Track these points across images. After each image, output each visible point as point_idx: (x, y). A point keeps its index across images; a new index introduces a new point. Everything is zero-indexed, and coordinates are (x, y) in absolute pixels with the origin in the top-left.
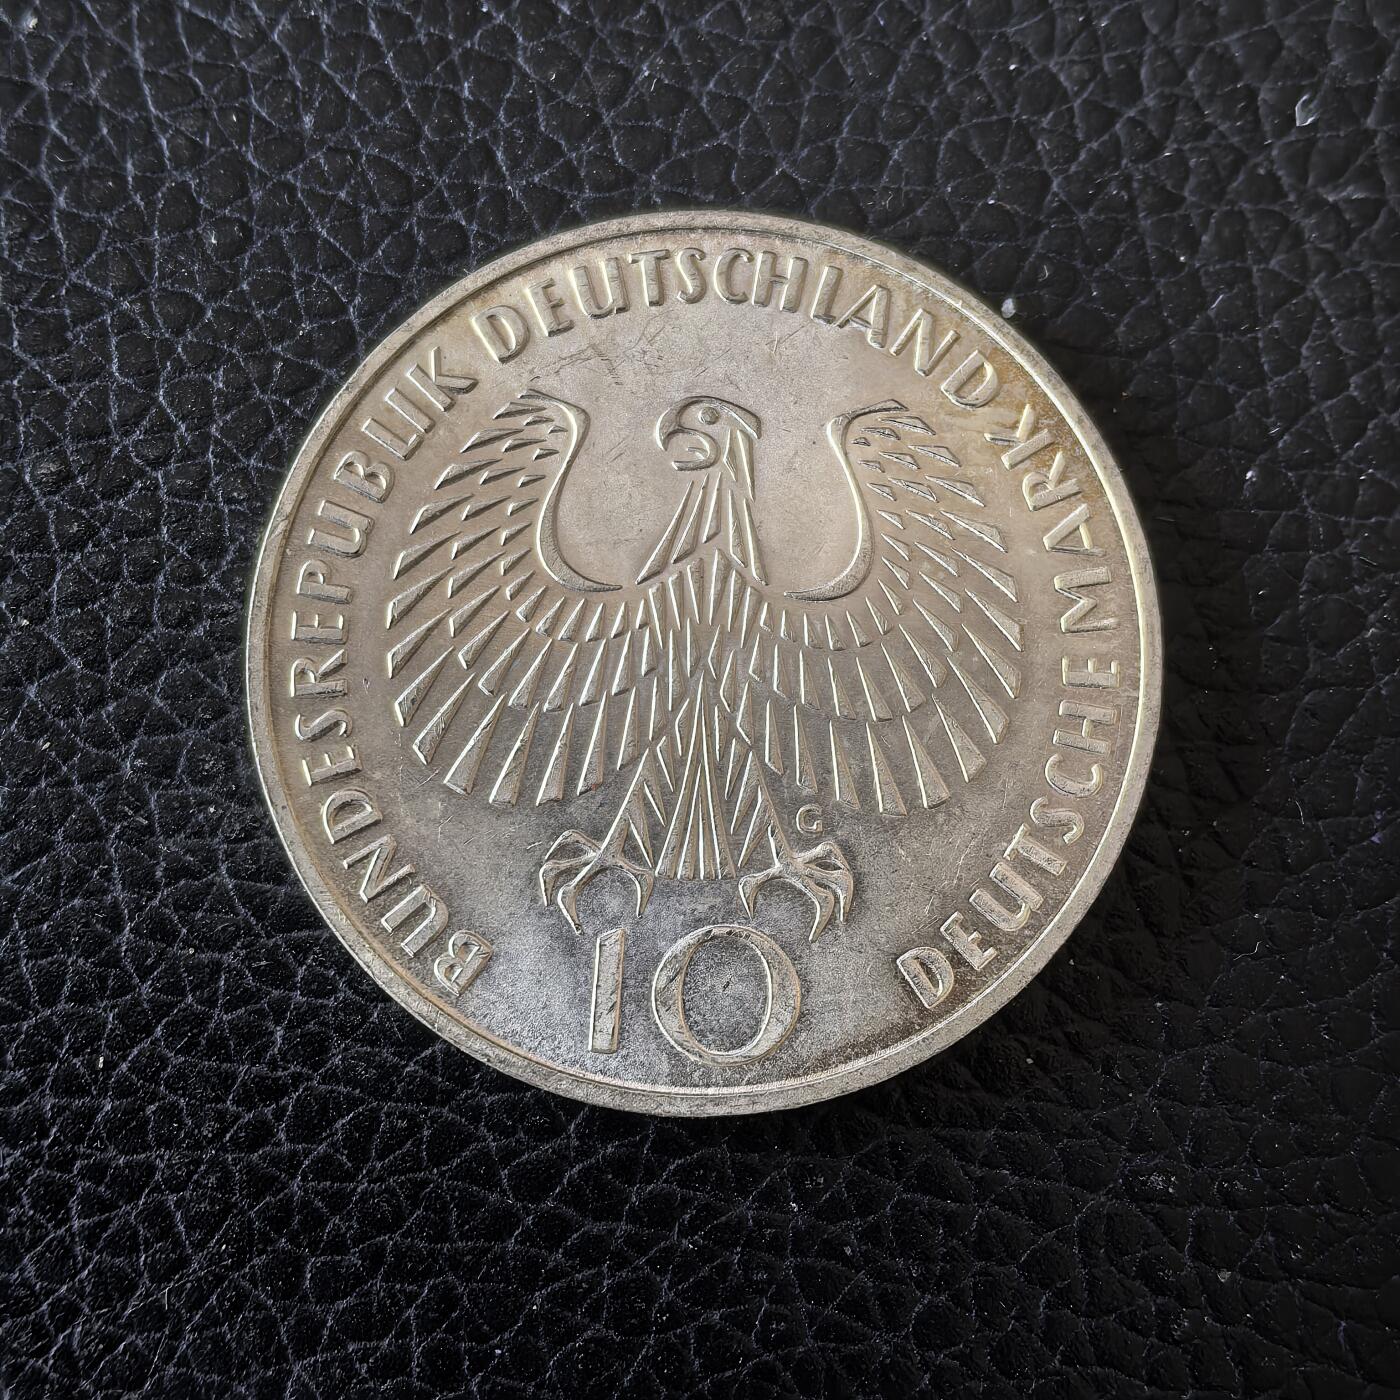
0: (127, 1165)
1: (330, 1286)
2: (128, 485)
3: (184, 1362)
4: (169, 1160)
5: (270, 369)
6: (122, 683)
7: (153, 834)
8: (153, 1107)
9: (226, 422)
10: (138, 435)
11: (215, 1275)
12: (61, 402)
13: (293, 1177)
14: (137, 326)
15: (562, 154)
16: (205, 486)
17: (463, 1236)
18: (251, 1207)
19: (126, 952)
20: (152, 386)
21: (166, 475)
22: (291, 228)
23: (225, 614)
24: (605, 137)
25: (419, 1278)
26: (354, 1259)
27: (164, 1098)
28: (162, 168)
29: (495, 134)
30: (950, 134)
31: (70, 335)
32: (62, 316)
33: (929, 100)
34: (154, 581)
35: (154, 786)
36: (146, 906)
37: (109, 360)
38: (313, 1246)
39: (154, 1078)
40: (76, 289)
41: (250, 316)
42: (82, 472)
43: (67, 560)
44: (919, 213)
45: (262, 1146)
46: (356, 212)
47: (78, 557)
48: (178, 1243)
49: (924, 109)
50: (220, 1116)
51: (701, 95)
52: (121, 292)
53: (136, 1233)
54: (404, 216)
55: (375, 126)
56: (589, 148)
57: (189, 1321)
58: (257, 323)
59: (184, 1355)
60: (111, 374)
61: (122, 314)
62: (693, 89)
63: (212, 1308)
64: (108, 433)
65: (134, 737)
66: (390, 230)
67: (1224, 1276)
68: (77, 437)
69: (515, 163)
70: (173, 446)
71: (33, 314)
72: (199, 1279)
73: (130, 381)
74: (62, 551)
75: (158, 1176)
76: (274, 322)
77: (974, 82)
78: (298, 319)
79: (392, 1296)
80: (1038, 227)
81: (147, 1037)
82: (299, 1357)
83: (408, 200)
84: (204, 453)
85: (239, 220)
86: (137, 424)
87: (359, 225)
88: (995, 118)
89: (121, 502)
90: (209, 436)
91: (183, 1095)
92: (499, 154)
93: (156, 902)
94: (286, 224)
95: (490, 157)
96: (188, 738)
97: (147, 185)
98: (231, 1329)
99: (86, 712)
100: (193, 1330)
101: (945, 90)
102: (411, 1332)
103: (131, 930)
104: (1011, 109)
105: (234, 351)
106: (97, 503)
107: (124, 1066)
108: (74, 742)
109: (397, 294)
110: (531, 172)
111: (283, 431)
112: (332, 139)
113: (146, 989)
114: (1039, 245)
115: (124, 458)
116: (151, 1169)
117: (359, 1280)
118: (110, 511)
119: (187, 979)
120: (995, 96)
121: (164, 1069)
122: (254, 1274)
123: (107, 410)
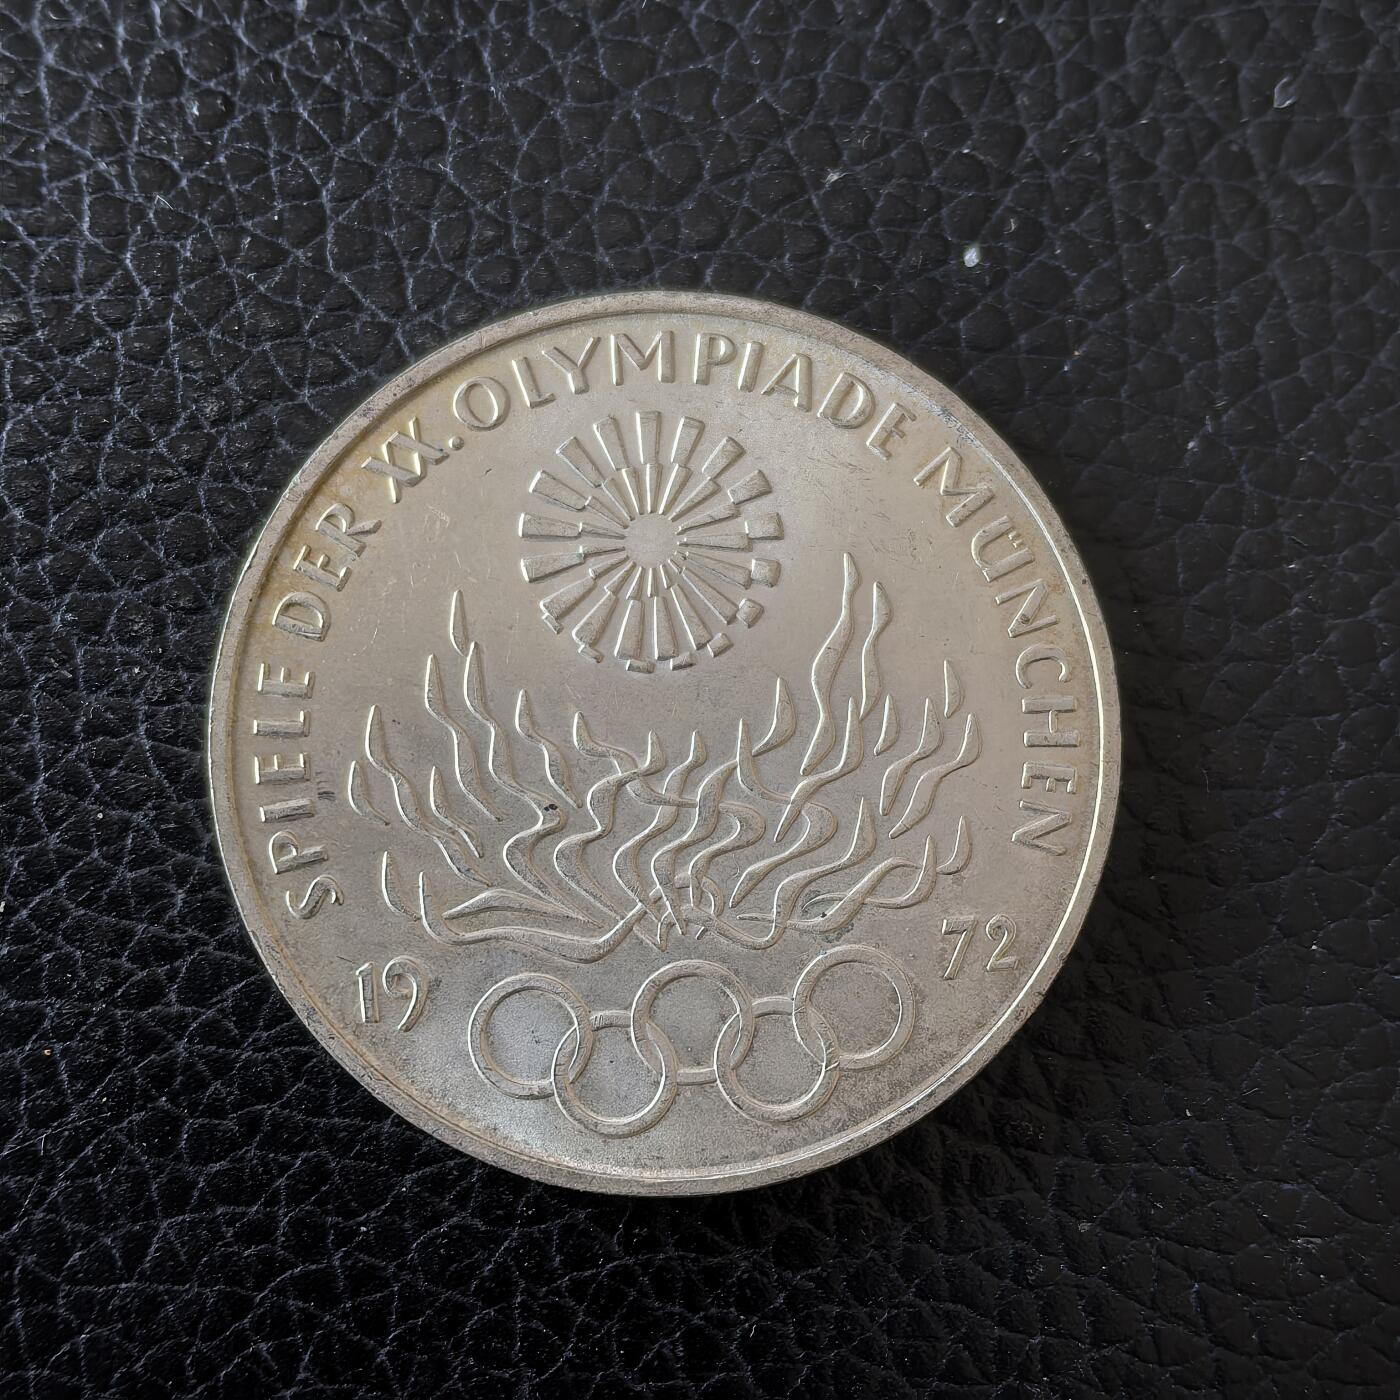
0: (18, 1010)
1: (205, 1148)
2: (87, 343)
3: (53, 1208)
4: (59, 1009)
5: (238, 243)
6: (61, 537)
7: (76, 688)
8: (49, 956)
9: (189, 291)
10: (101, 295)
11: (93, 1126)
12: (28, 254)
13: (180, 1038)
14: (111, 187)
15: (548, 61)
16: (163, 351)
17: (341, 1113)
18: (135, 1063)
19: (38, 800)
20: (121, 247)
21: (125, 337)
22: (274, 107)
23: (169, 480)
24: (591, 49)
25: (294, 1149)
26: (230, 1124)
27: (60, 948)
28: (152, 34)
29: (483, 34)
30: (932, 81)
31: (44, 190)
32: (40, 170)
33: (916, 43)
34: (102, 440)
35: (82, 641)
36: (61, 758)
37: (79, 217)
38: (193, 1107)
39: (52, 928)
40: (55, 145)
41: (224, 189)
42: (43, 326)
43: (19, 411)
44: (893, 154)
45: (151, 1004)
46: (339, 97)
47: (30, 409)
48: (59, 1092)
49: (909, 53)
50: (114, 971)
51: (690, 16)
52: (99, 152)
53: (19, 1078)
54: (385, 106)
55: (367, 15)
56: (575, 58)
57: (63, 1168)
58: (230, 197)
59: (54, 1202)
60: (81, 233)
61: (98, 175)
62: (683, 9)
63: (86, 1158)
64: (71, 290)
65: (68, 591)
66: (371, 119)
67: (1084, 1227)
68: (41, 290)
69: (500, 64)
70: (135, 307)
71: (10, 166)
72: (76, 1129)
73: (99, 241)
74: (15, 402)
75: (47, 1024)
76: (246, 197)
77: (961, 32)
78: (271, 196)
79: (265, 1165)
80: (1007, 181)
81: (51, 886)
82: (167, 1216)
83: (390, 92)
84: (164, 319)
85: (224, 95)
86: (101, 284)
87: (340, 111)
88: (978, 69)
89: (78, 359)
90: (170, 303)
91: (79, 948)
92: (486, 55)
93: (71, 755)
94: (269, 102)
95: (477, 56)
96: (120, 598)
97: (135, 51)
98: (103, 1180)
99: (23, 562)
100: (66, 1178)
101: (931, 36)
102: (280, 1202)
103: (45, 781)
104: (994, 62)
105: (205, 222)
106: (54, 358)
107: (24, 913)
108: (7, 589)
109: (370, 182)
110: (515, 76)
111: (245, 305)
112: (323, 23)
113: (54, 839)
114: (1009, 198)
115: (84, 317)
116: (42, 1016)
117: (235, 1146)
118: (66, 365)
119: (95, 834)
120: (981, 48)
121: (64, 920)
122: (131, 1130)
123: (74, 268)
